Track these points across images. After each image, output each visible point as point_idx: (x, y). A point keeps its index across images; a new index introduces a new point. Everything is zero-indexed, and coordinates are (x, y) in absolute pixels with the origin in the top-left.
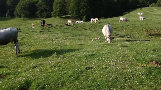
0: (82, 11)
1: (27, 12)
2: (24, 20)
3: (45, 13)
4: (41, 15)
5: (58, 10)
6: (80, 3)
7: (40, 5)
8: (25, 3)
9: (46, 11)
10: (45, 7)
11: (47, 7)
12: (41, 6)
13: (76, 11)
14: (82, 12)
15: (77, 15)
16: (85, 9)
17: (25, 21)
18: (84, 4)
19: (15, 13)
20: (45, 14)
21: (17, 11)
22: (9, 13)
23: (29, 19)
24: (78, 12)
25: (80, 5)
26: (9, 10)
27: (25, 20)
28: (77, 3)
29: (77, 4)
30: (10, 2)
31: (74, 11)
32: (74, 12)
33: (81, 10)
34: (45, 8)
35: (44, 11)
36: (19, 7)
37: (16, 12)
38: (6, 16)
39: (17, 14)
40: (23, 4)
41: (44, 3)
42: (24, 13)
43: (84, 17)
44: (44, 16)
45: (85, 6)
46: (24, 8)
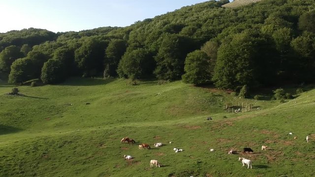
0: (238, 76)
1: (139, 69)
2: (133, 85)
3: (169, 72)
4: (163, 75)
5: (194, 72)
6: (235, 61)
7: (161, 57)
8: (135, 55)
9: (172, 68)
10: (169, 61)
11: (174, 61)
12: (163, 59)
13: (227, 76)
14: (238, 79)
15: (230, 83)
16: (245, 73)
17: (136, 86)
18: (243, 64)
19: (118, 71)
20: (170, 74)
21: (123, 67)
22: (108, 69)
23: (142, 82)
24: (231, 77)
25: (236, 66)
26: (108, 65)
27: (135, 84)
28: (229, 61)
29: (230, 64)
30: (110, 51)
31: (223, 75)
32: (224, 77)
33: (238, 74)
34: (170, 64)
35: (168, 68)
36: (126, 61)
37: (120, 70)
38: (104, 75)
39: (122, 72)
40: (133, 56)
41: (168, 54)
42: (134, 72)
43: (244, 88)
44: (168, 77)
45: (244, 68)
46: (134, 64)
